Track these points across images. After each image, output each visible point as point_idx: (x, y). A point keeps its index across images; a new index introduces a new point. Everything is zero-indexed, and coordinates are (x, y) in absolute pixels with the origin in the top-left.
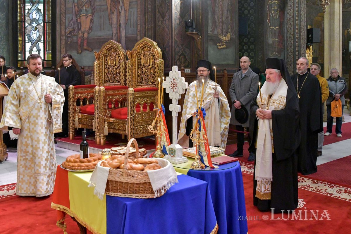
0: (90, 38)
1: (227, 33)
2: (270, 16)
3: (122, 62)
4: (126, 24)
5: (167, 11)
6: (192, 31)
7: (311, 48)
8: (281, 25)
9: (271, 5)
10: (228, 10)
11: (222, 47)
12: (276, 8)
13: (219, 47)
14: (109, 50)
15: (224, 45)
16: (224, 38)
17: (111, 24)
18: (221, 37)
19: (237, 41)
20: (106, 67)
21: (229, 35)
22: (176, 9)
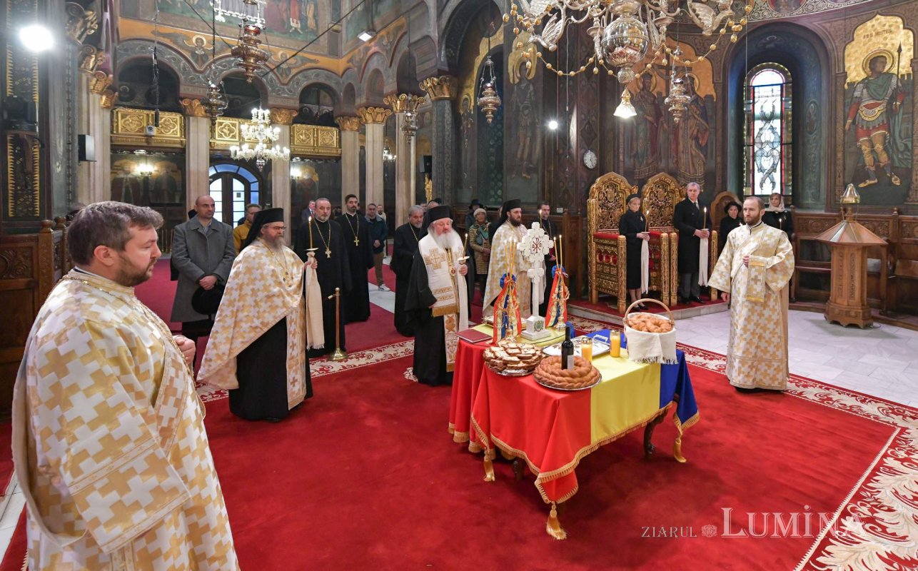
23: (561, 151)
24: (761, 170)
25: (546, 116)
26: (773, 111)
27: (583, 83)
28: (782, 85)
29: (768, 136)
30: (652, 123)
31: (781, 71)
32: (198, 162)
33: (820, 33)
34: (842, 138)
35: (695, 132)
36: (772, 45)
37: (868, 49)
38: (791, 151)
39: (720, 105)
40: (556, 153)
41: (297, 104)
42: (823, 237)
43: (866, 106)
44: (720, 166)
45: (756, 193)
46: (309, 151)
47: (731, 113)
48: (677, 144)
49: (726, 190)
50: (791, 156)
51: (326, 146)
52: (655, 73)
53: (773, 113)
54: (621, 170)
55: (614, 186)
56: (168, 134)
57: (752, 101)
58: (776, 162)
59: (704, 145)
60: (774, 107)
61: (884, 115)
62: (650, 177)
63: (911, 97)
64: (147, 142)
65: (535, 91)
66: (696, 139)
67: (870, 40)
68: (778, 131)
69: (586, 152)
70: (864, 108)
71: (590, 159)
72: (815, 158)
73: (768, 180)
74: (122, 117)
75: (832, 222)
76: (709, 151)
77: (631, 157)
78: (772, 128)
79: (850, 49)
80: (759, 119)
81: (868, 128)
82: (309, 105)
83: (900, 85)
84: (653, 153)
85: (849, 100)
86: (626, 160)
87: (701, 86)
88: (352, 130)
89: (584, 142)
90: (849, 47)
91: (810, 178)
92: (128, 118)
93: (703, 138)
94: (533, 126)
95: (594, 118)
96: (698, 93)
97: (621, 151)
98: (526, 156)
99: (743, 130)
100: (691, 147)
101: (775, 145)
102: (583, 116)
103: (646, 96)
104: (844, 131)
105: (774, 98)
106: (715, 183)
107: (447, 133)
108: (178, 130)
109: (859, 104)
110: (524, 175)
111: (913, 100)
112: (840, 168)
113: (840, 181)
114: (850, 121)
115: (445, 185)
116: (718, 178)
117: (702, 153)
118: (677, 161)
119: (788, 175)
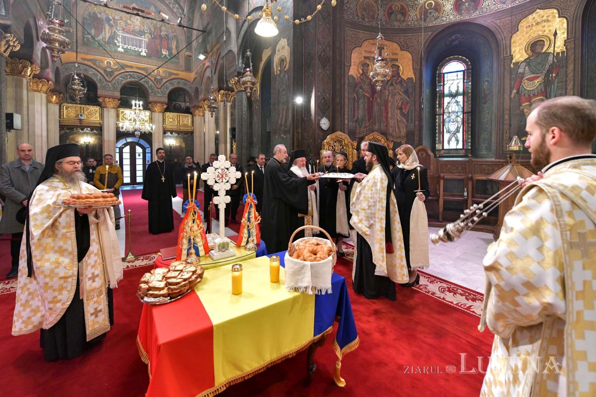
23: (305, 119)
24: (448, 132)
25: (294, 94)
26: (458, 90)
27: (320, 70)
28: (464, 71)
29: (454, 107)
30: (369, 98)
31: (464, 61)
32: (109, 135)
33: (492, 29)
34: (508, 104)
35: (400, 105)
36: (457, 42)
37: (530, 36)
38: (470, 118)
39: (418, 85)
40: (303, 120)
41: (166, 100)
42: (493, 177)
43: (529, 80)
44: (417, 127)
45: (445, 148)
46: (175, 128)
47: (426, 91)
48: (387, 113)
49: (422, 145)
50: (470, 121)
51: (185, 125)
52: (371, 63)
53: (457, 91)
54: (346, 131)
55: (340, 141)
56: (92, 119)
57: (442, 84)
58: (459, 126)
59: (406, 113)
60: (458, 87)
61: (542, 86)
62: (366, 135)
63: (565, 69)
64: (80, 123)
65: (289, 78)
66: (401, 109)
67: (531, 29)
68: (461, 103)
69: (322, 118)
70: (526, 81)
71: (325, 123)
72: (488, 121)
73: (453, 139)
74: (66, 109)
75: (500, 166)
76: (410, 117)
77: (353, 122)
78: (457, 102)
79: (515, 38)
80: (447, 96)
81: (529, 95)
82: (179, 103)
83: (555, 61)
84: (369, 119)
85: (514, 76)
86: (350, 124)
87: (404, 72)
88: (199, 115)
89: (320, 112)
90: (514, 36)
91: (484, 135)
92: (69, 109)
93: (406, 108)
94: (287, 102)
95: (327, 95)
96: (402, 77)
97: (346, 117)
98: (283, 123)
99: (435, 104)
100: (397, 114)
101: (459, 114)
102: (319, 94)
103: (365, 79)
104: (510, 99)
105: (458, 81)
106: (414, 140)
107: (244, 113)
108: (98, 116)
109: (522, 78)
110: (282, 136)
111: (566, 71)
112: (506, 127)
113: (506, 136)
114: (515, 91)
115: (243, 146)
116: (416, 136)
117: (405, 118)
118: (387, 125)
119: (468, 135)
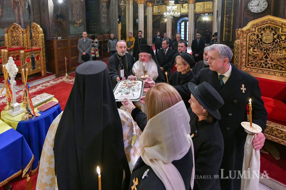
0: (2, 21)
1: (80, 20)
2: (102, 10)
3: (21, 35)
4: (23, 14)
5: (46, 9)
6: (60, 19)
7: (120, 23)
8: (108, 14)
9: (103, 6)
10: (80, 9)
11: (77, 26)
12: (105, 7)
13: (76, 26)
14: (14, 28)
15: (78, 25)
16: (78, 22)
17: (14, 14)
18: (76, 21)
19: (85, 23)
20: (12, 37)
21: (81, 21)
22: (51, 8)
74: (155, 8)
